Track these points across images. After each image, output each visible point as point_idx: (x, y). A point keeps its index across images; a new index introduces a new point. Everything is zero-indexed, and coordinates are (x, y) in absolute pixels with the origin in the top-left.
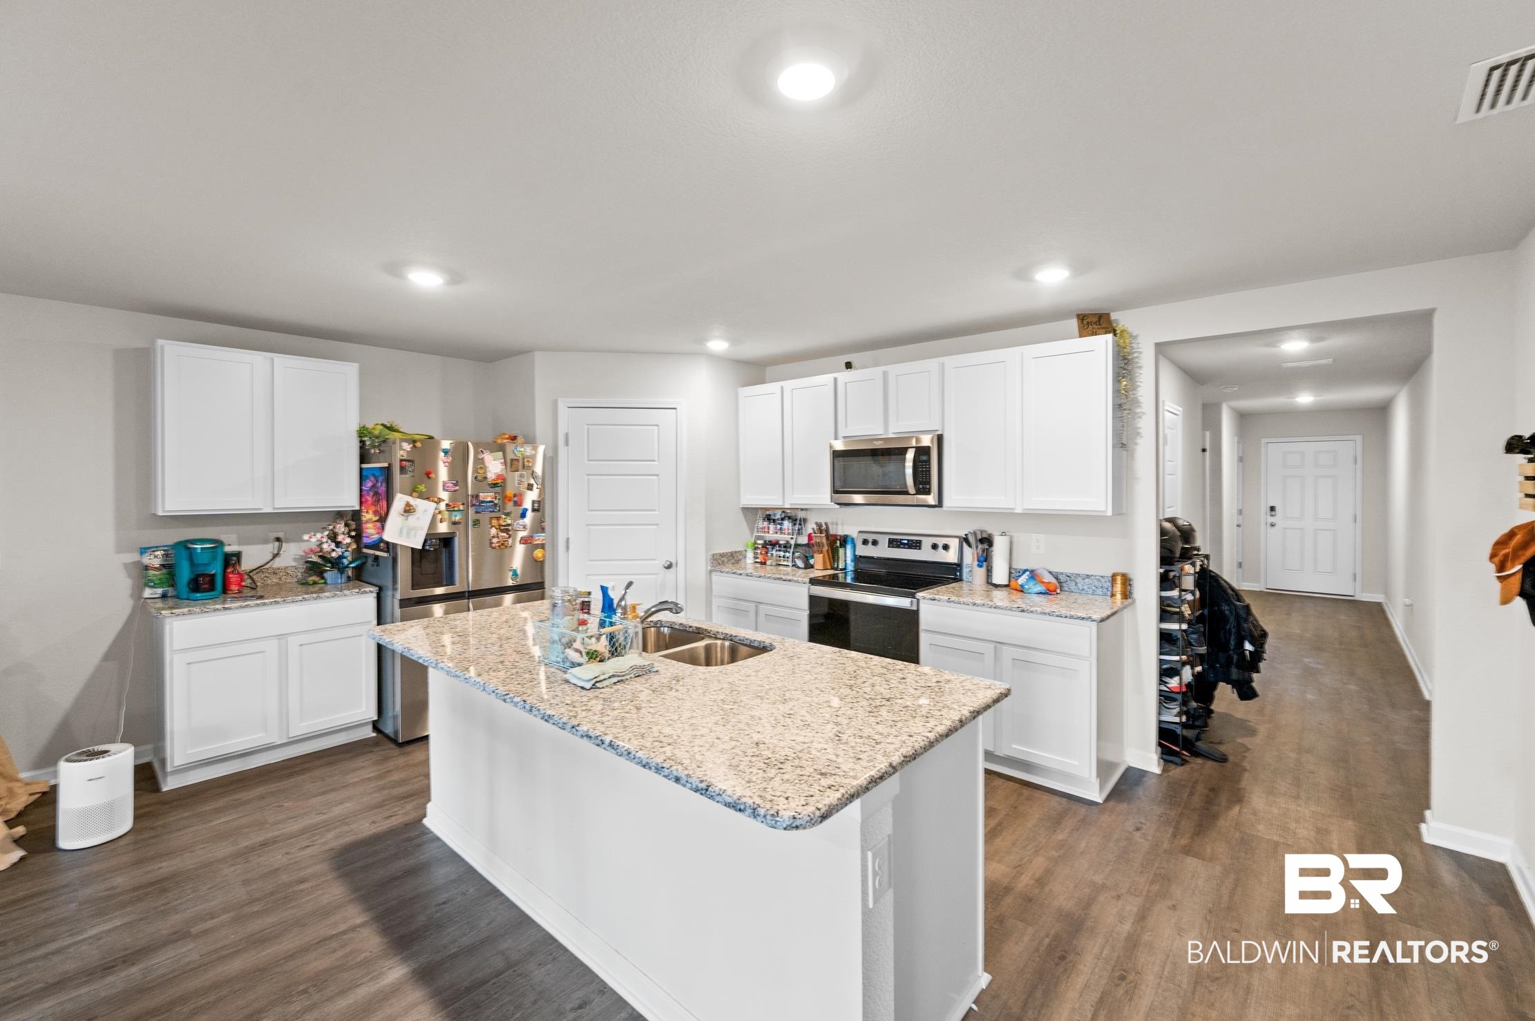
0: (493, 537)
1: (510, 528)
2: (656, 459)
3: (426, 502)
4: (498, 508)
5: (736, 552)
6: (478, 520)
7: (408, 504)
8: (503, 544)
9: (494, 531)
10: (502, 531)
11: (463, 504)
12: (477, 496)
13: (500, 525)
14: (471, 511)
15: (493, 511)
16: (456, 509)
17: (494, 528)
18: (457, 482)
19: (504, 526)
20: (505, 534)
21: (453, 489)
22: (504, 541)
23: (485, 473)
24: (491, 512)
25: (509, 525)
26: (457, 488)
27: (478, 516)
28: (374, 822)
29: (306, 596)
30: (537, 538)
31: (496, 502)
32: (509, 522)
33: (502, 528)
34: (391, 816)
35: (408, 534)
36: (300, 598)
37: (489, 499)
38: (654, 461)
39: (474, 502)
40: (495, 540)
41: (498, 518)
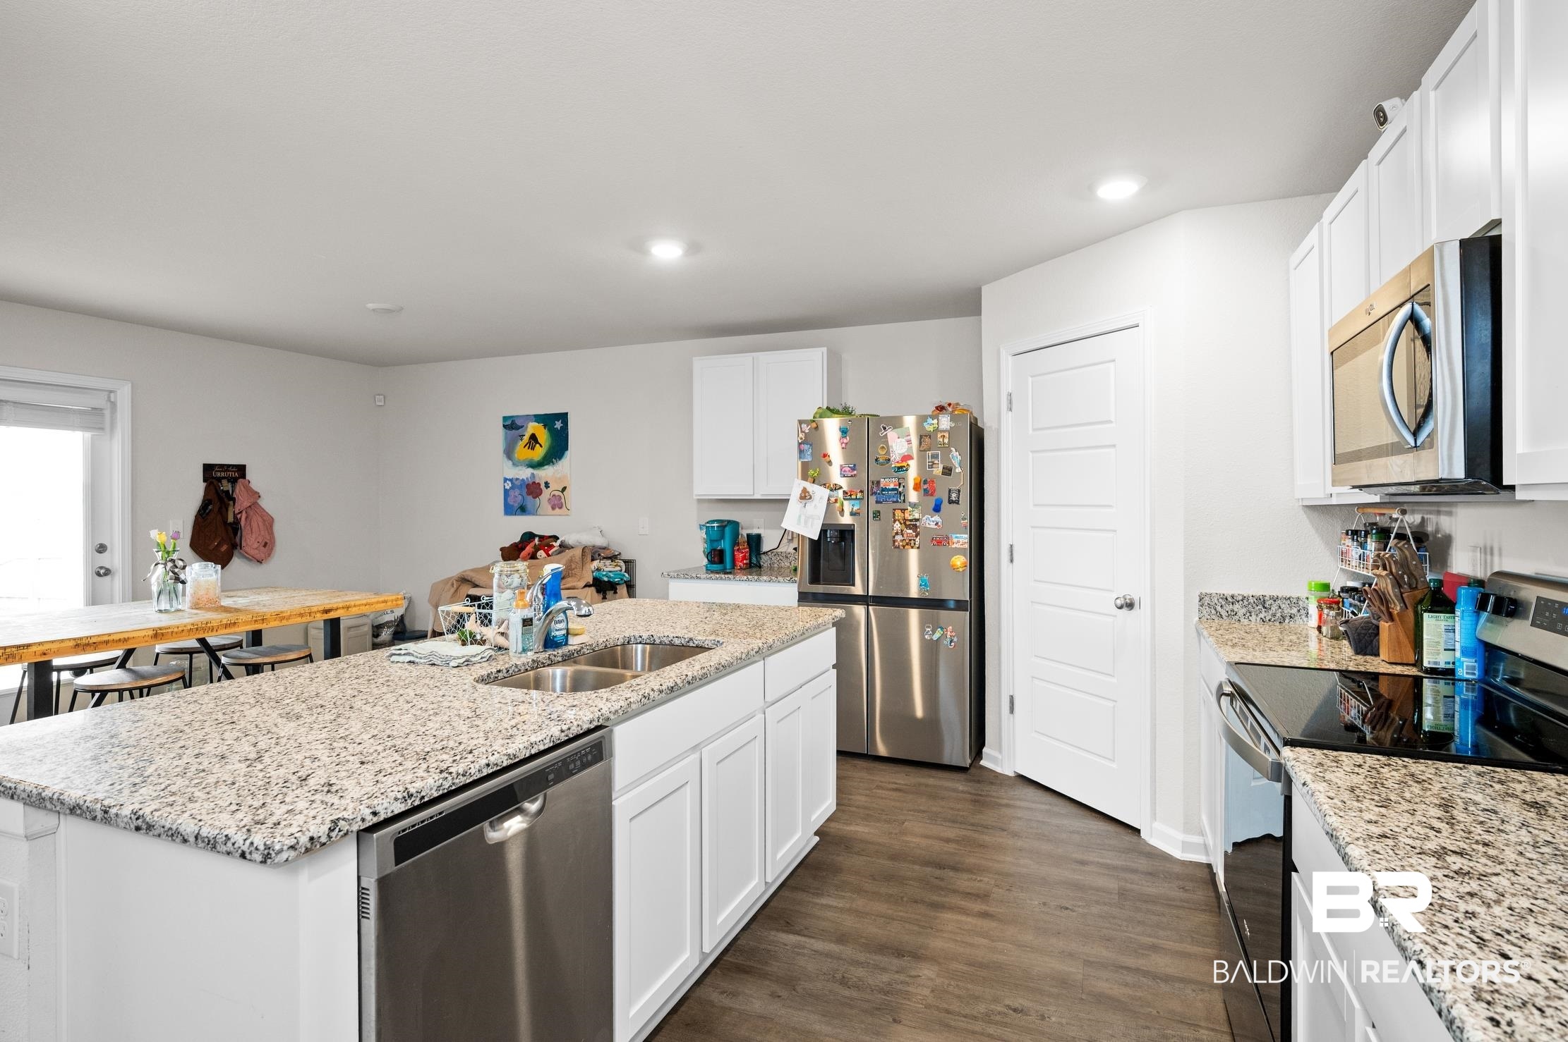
0: (897, 534)
1: (918, 523)
2: (1113, 420)
3: (822, 488)
4: (902, 498)
6: (879, 512)
7: (805, 490)
8: (907, 544)
9: (897, 526)
10: (908, 527)
11: (861, 492)
12: (878, 482)
13: (905, 520)
14: (873, 499)
15: (897, 502)
16: (853, 497)
17: (897, 522)
18: (855, 465)
19: (911, 520)
20: (911, 531)
21: (850, 474)
22: (910, 540)
23: (888, 453)
24: (894, 502)
25: (917, 520)
26: (855, 472)
27: (878, 507)
30: (955, 540)
31: (900, 490)
32: (917, 516)
33: (908, 523)
35: (806, 522)
37: (892, 486)
38: (1110, 422)
39: (875, 490)
40: (899, 538)
41: (903, 510)
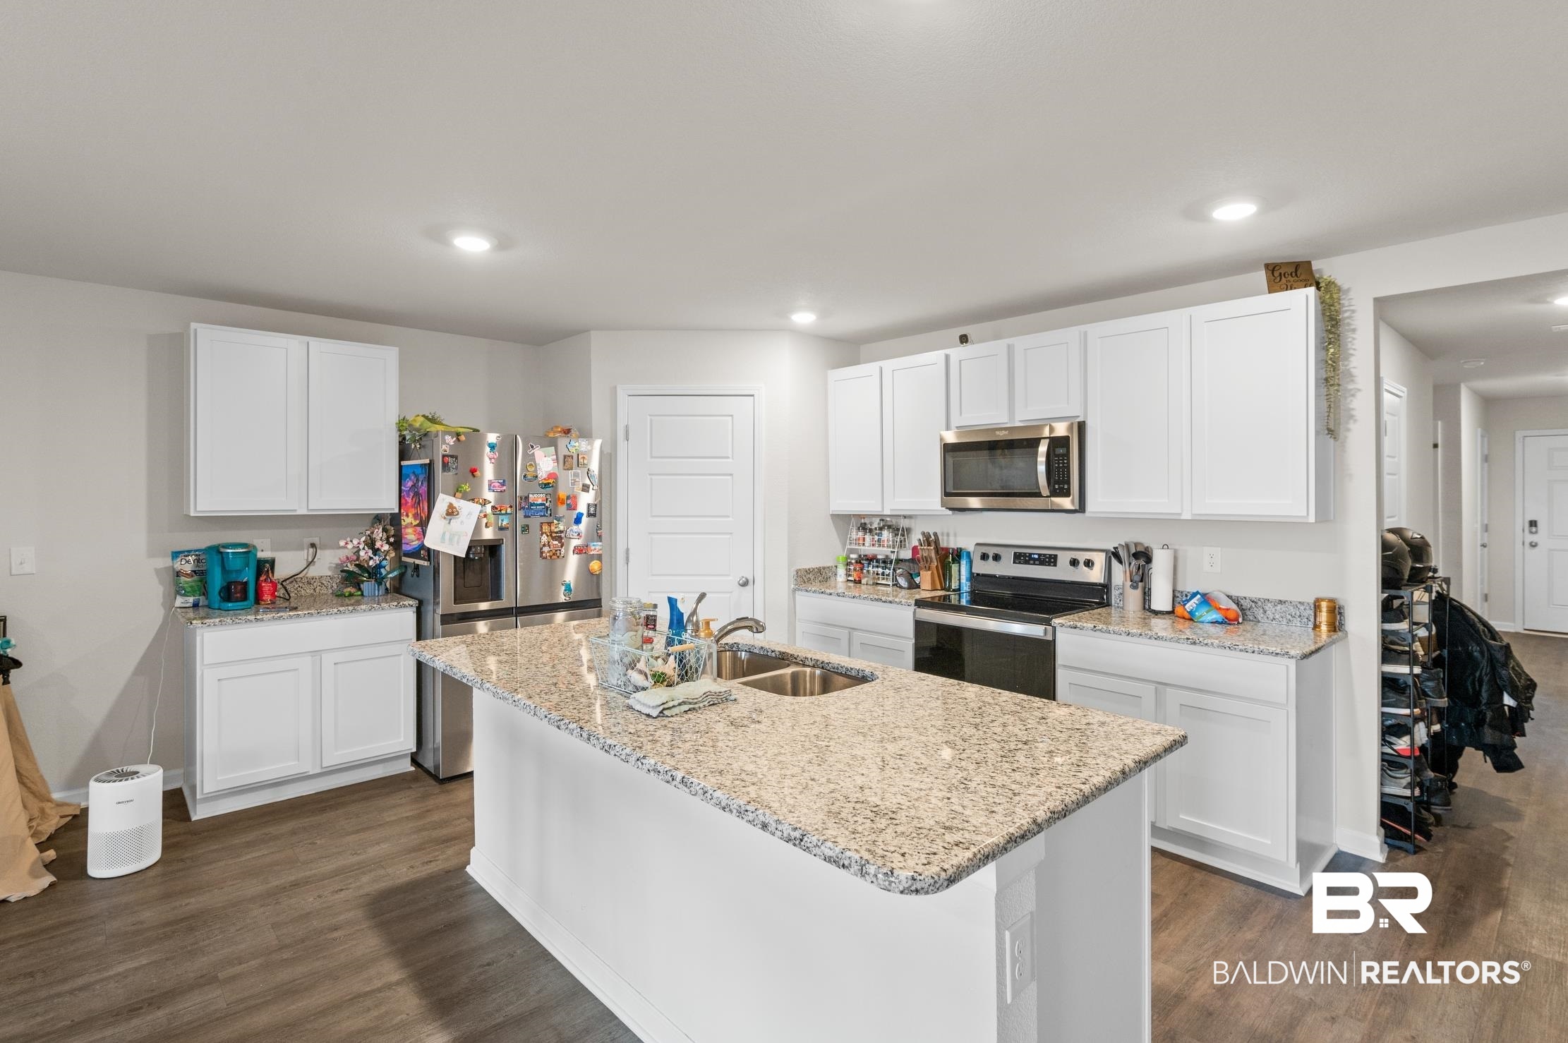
0: (544, 545)
1: (563, 535)
2: (730, 456)
3: (470, 503)
4: (549, 512)
5: (824, 568)
6: (528, 526)
7: (451, 506)
8: (554, 554)
9: (545, 539)
10: (554, 538)
11: (511, 507)
12: (527, 498)
13: (551, 532)
14: (520, 514)
15: (544, 516)
16: (503, 512)
17: (544, 535)
18: (504, 481)
19: (556, 533)
20: (556, 542)
21: (499, 490)
22: (556, 551)
23: (536, 471)
24: (541, 516)
25: (561, 532)
26: (505, 488)
27: (527, 521)
28: (412, 867)
29: (341, 609)
30: (593, 548)
31: (547, 505)
32: (561, 528)
33: (554, 535)
34: (431, 861)
35: (451, 540)
36: (336, 610)
37: (540, 501)
38: (728, 458)
39: (523, 505)
40: (546, 549)
41: (550, 524)
